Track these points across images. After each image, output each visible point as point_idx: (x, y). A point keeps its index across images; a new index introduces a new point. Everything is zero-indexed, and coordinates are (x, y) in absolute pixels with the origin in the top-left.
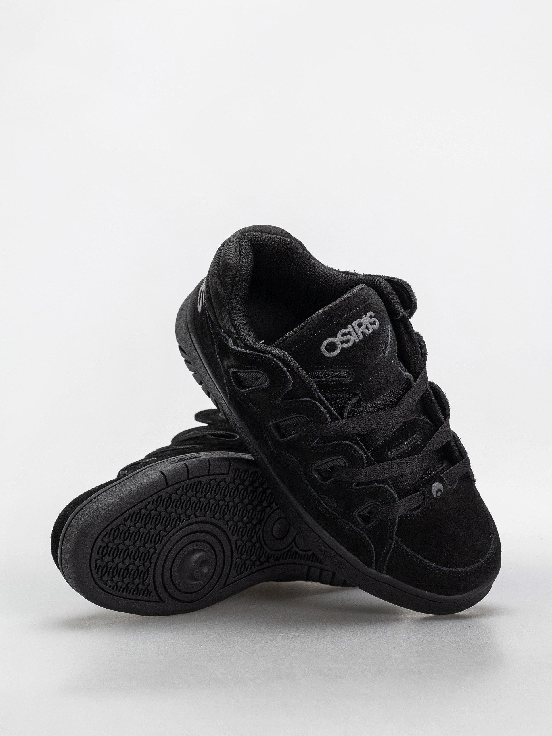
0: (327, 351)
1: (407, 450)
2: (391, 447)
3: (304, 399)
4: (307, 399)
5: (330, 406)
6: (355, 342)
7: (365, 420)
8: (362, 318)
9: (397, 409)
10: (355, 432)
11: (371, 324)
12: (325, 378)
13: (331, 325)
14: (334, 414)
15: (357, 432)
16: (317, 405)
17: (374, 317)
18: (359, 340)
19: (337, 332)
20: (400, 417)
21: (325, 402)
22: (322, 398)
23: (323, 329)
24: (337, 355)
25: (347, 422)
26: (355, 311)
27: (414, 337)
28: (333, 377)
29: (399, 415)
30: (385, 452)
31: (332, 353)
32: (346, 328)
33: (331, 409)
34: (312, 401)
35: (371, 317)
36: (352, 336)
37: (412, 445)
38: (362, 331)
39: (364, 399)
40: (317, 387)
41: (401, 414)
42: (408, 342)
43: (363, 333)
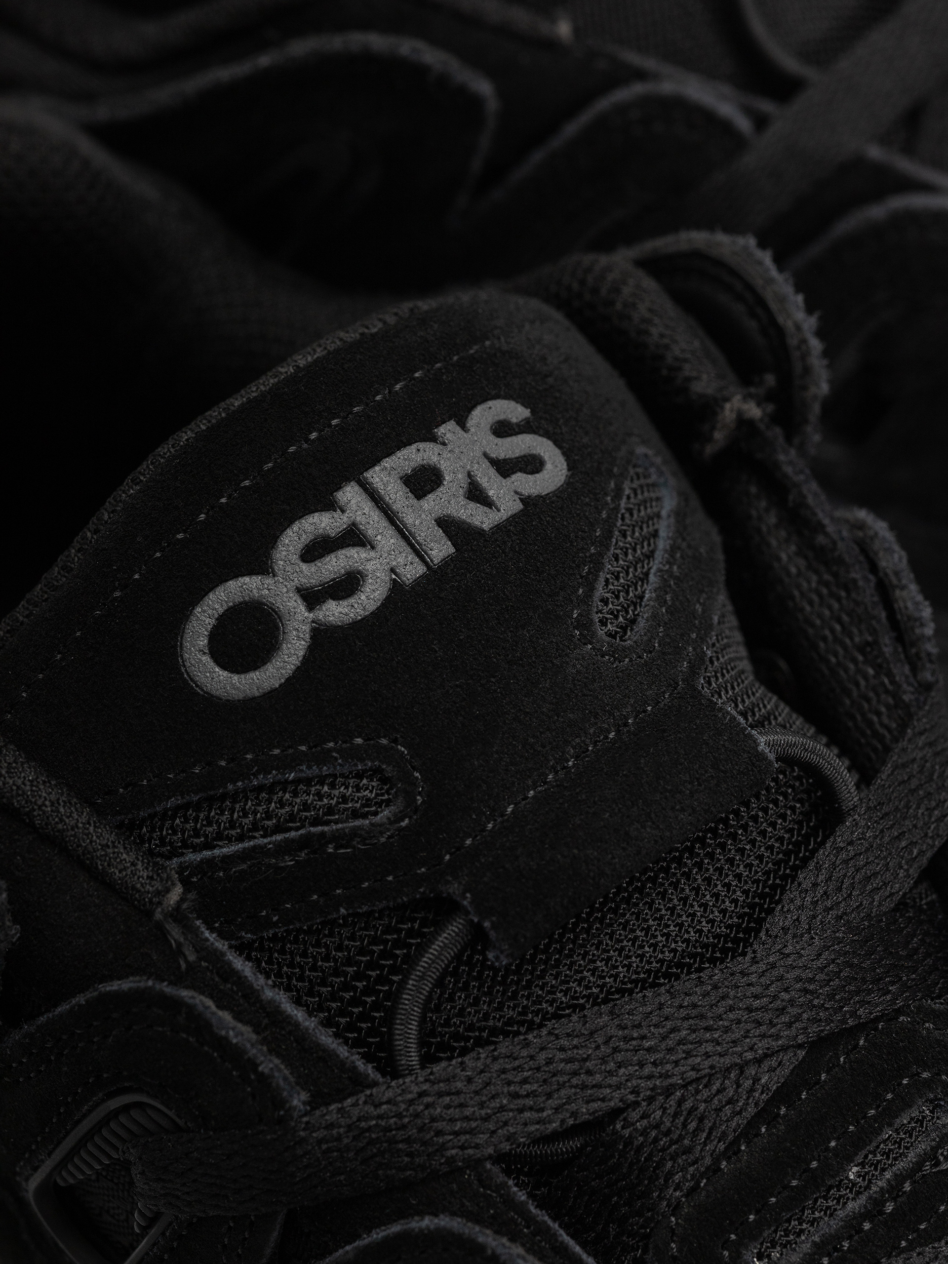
0: (224, 667)
1: (873, 1211)
2: (757, 1212)
3: (114, 986)
4: (125, 985)
5: (289, 1008)
6: (396, 587)
7: (547, 1064)
8: (433, 439)
9: (754, 961)
10: (491, 1150)
11: (504, 468)
12: (241, 838)
13: (223, 500)
14: (326, 1057)
15: (506, 1147)
16: (191, 1008)
17: (525, 428)
18: (421, 569)
19: (273, 540)
20: (782, 1011)
21: (251, 987)
22: (229, 963)
23: (180, 536)
24: (288, 680)
25: (421, 1094)
26: (378, 398)
27: (826, 534)
28: (287, 821)
29: (775, 997)
30: (726, 1253)
31: (254, 675)
32: (331, 505)
33: (297, 1025)
34: (158, 987)
35: (502, 429)
36: (373, 548)
37: (900, 1179)
38: (439, 512)
39: (494, 926)
40: (192, 896)
41: (786, 990)
42: (799, 574)
43: (446, 524)
